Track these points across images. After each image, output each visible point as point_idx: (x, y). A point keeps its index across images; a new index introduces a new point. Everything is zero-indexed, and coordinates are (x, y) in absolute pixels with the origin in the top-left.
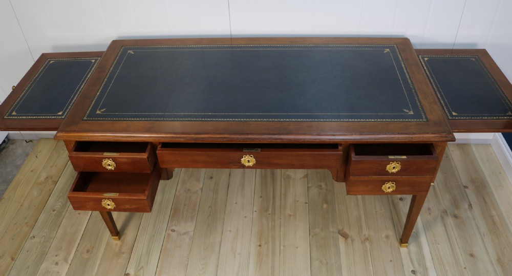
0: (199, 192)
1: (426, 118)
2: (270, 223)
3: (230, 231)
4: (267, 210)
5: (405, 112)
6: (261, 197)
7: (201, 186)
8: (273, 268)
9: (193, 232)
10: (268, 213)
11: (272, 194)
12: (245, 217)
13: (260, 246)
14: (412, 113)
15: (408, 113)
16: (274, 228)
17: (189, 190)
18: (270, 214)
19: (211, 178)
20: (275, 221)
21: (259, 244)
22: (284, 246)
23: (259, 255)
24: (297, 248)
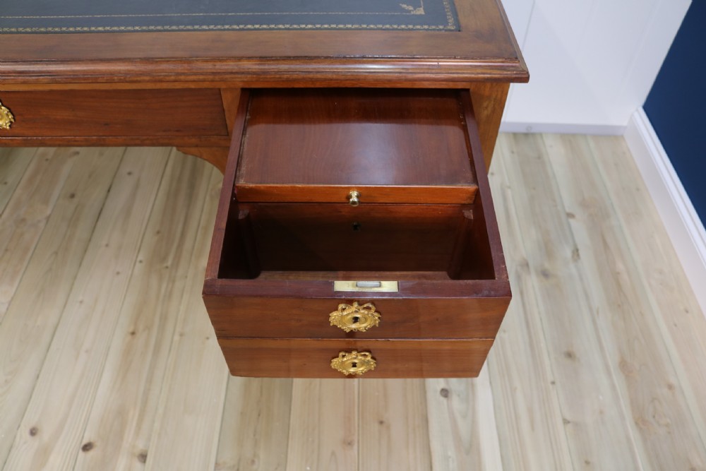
0: (42, 225)
1: (457, 22)
2: (164, 286)
3: (81, 302)
4: (164, 259)
5: (404, 10)
6: (158, 232)
7: (48, 212)
8: (150, 380)
9: (7, 305)
10: (165, 265)
11: (180, 226)
12: (118, 273)
13: (133, 333)
14: (421, 11)
15: (410, 11)
16: (169, 295)
17: (23, 220)
18: (167, 267)
19: (73, 196)
20: (174, 281)
21: (131, 330)
22: (181, 335)
23: (128, 352)
24: (208, 338)
